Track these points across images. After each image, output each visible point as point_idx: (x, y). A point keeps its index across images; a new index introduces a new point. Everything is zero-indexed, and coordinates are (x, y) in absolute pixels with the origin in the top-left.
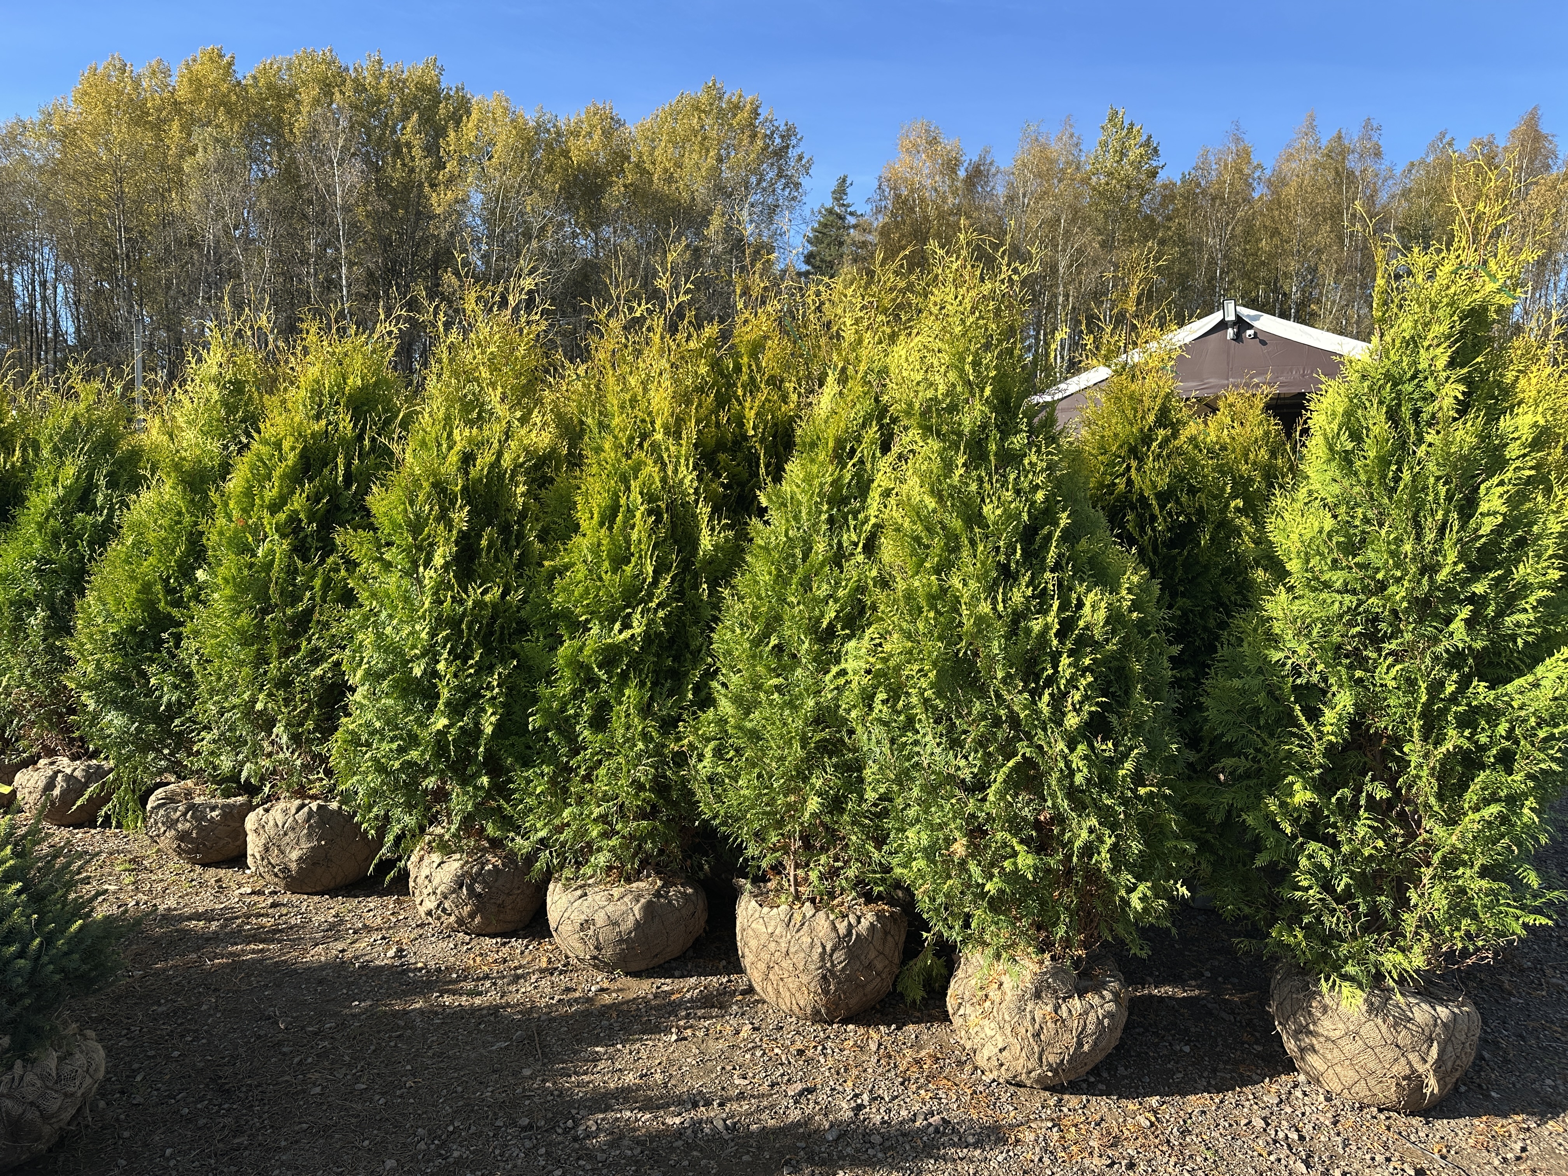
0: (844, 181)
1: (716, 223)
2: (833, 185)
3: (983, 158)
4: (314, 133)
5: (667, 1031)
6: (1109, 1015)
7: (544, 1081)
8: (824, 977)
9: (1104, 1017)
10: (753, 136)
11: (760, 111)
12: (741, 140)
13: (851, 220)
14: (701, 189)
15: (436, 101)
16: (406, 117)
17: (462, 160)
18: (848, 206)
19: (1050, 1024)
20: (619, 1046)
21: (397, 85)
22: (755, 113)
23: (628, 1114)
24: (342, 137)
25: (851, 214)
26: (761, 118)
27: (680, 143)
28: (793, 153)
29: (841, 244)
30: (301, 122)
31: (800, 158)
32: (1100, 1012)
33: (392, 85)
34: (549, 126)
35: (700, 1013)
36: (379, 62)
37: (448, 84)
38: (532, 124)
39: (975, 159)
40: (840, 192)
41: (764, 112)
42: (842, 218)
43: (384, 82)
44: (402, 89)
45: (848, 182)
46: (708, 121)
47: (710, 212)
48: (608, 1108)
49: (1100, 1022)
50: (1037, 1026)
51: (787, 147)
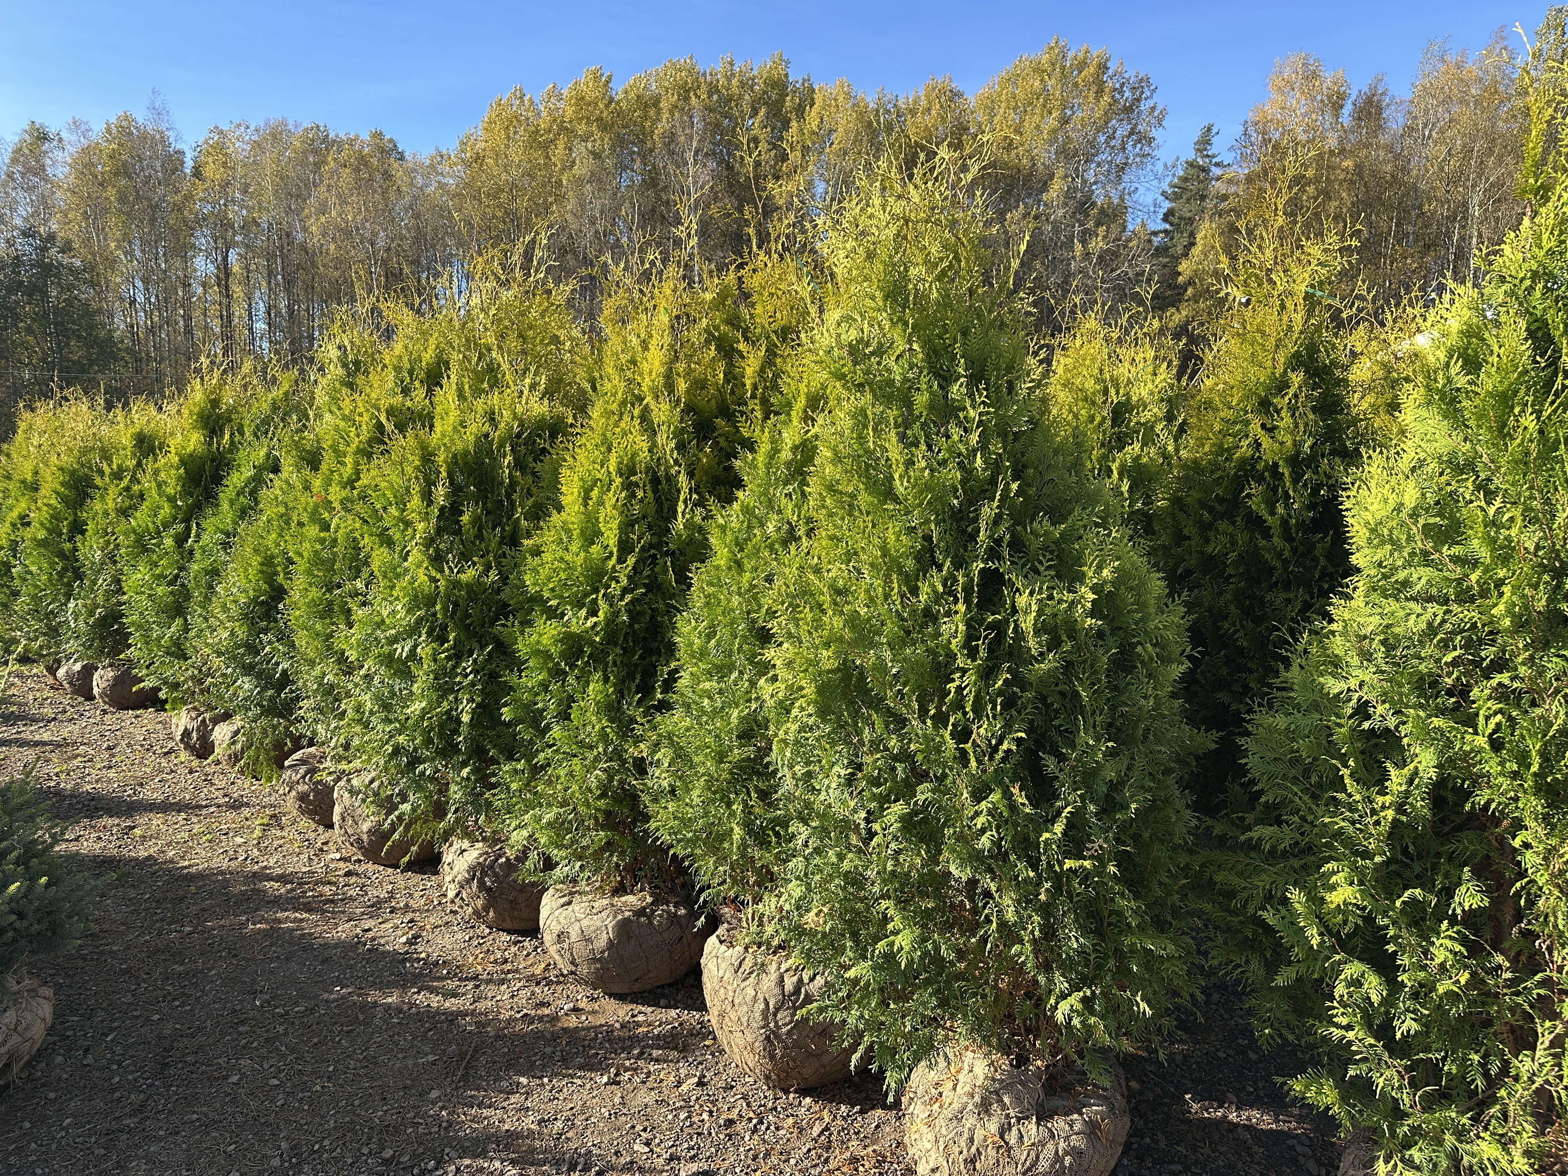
0: (1209, 129)
1: (1057, 187)
2: (1196, 135)
3: (1374, 89)
4: (671, 138)
5: (605, 1070)
6: (1074, 1152)
7: (442, 1109)
8: (768, 1038)
9: (1066, 1153)
10: (1100, 92)
11: (1109, 64)
12: (1087, 97)
13: (1216, 171)
14: (1045, 154)
15: (783, 95)
16: (755, 112)
17: (805, 150)
18: (1214, 157)
19: (991, 1152)
20: (546, 1080)
21: (746, 84)
22: (1103, 67)
23: (497, 1164)
24: (696, 138)
25: (1217, 165)
26: (1110, 72)
27: (1023, 108)
28: (1145, 106)
29: (1203, 198)
30: (663, 126)
31: (1153, 109)
32: (1062, 1145)
33: (742, 84)
34: (889, 106)
35: (656, 1053)
36: (731, 64)
37: (795, 77)
38: (872, 105)
39: (1365, 89)
40: (1204, 142)
41: (1112, 66)
42: (1203, 169)
43: (735, 82)
44: (752, 87)
45: (1214, 131)
46: (1050, 83)
47: (1051, 176)
48: (483, 1154)
49: (1058, 1158)
50: (973, 1150)
51: (1138, 100)
